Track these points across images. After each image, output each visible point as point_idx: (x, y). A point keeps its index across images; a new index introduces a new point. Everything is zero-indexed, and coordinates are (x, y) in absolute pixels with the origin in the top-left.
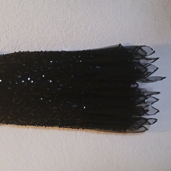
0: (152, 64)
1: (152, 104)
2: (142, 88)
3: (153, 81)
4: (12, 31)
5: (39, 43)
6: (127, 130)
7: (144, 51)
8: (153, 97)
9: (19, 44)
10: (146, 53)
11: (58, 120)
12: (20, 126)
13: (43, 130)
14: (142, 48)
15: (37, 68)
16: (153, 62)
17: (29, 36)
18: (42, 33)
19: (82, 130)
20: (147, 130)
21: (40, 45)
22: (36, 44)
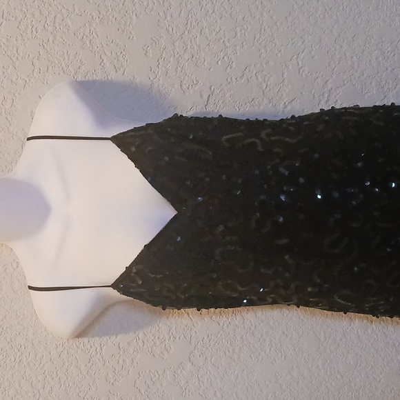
4: (313, 52)
5: (384, 82)
9: (329, 88)
17: (356, 64)
18: (392, 55)
21: (386, 88)
22: (373, 84)
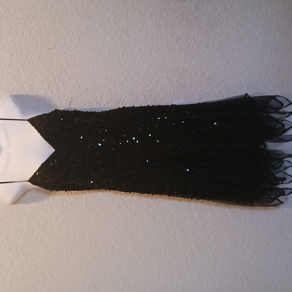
0: (286, 119)
1: (284, 169)
2: (277, 149)
3: (287, 141)
4: (116, 83)
6: (255, 203)
7: (279, 102)
8: (288, 161)
10: (283, 105)
11: (167, 186)
12: (124, 193)
13: (150, 199)
14: (277, 97)
15: (143, 126)
16: (287, 117)
17: (134, 88)
19: (196, 200)
20: (282, 203)
21: (147, 99)
